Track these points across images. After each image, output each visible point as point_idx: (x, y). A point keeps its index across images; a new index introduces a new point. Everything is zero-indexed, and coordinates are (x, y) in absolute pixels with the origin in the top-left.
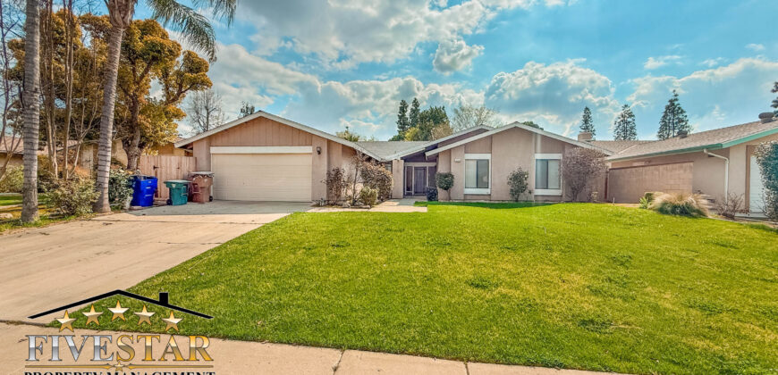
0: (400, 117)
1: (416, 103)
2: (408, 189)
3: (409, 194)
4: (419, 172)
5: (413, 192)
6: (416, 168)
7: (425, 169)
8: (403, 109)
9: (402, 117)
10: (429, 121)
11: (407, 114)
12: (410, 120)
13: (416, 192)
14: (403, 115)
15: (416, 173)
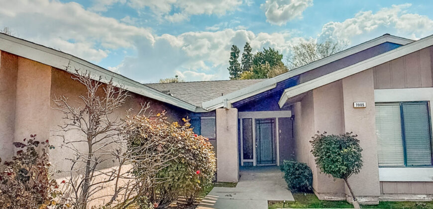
0: (231, 63)
1: (248, 48)
2: (246, 156)
3: (248, 167)
4: (263, 126)
5: (254, 161)
6: (258, 121)
7: (272, 121)
8: (234, 55)
9: (233, 62)
10: (264, 63)
11: (240, 60)
12: (242, 66)
13: (259, 161)
14: (235, 61)
15: (259, 130)
